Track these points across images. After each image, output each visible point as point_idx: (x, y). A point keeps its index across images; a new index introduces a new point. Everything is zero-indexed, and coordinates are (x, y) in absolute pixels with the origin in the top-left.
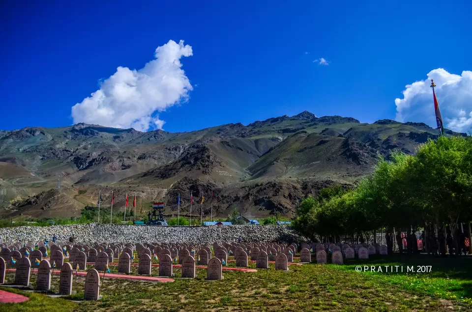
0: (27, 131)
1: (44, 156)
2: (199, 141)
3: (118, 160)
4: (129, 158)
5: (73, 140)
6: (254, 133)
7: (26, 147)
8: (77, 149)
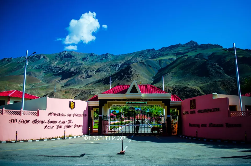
0: (36, 57)
1: (46, 71)
2: (129, 60)
3: (85, 73)
4: (91, 71)
5: (60, 61)
6: (160, 55)
7: (36, 66)
8: (63, 66)
